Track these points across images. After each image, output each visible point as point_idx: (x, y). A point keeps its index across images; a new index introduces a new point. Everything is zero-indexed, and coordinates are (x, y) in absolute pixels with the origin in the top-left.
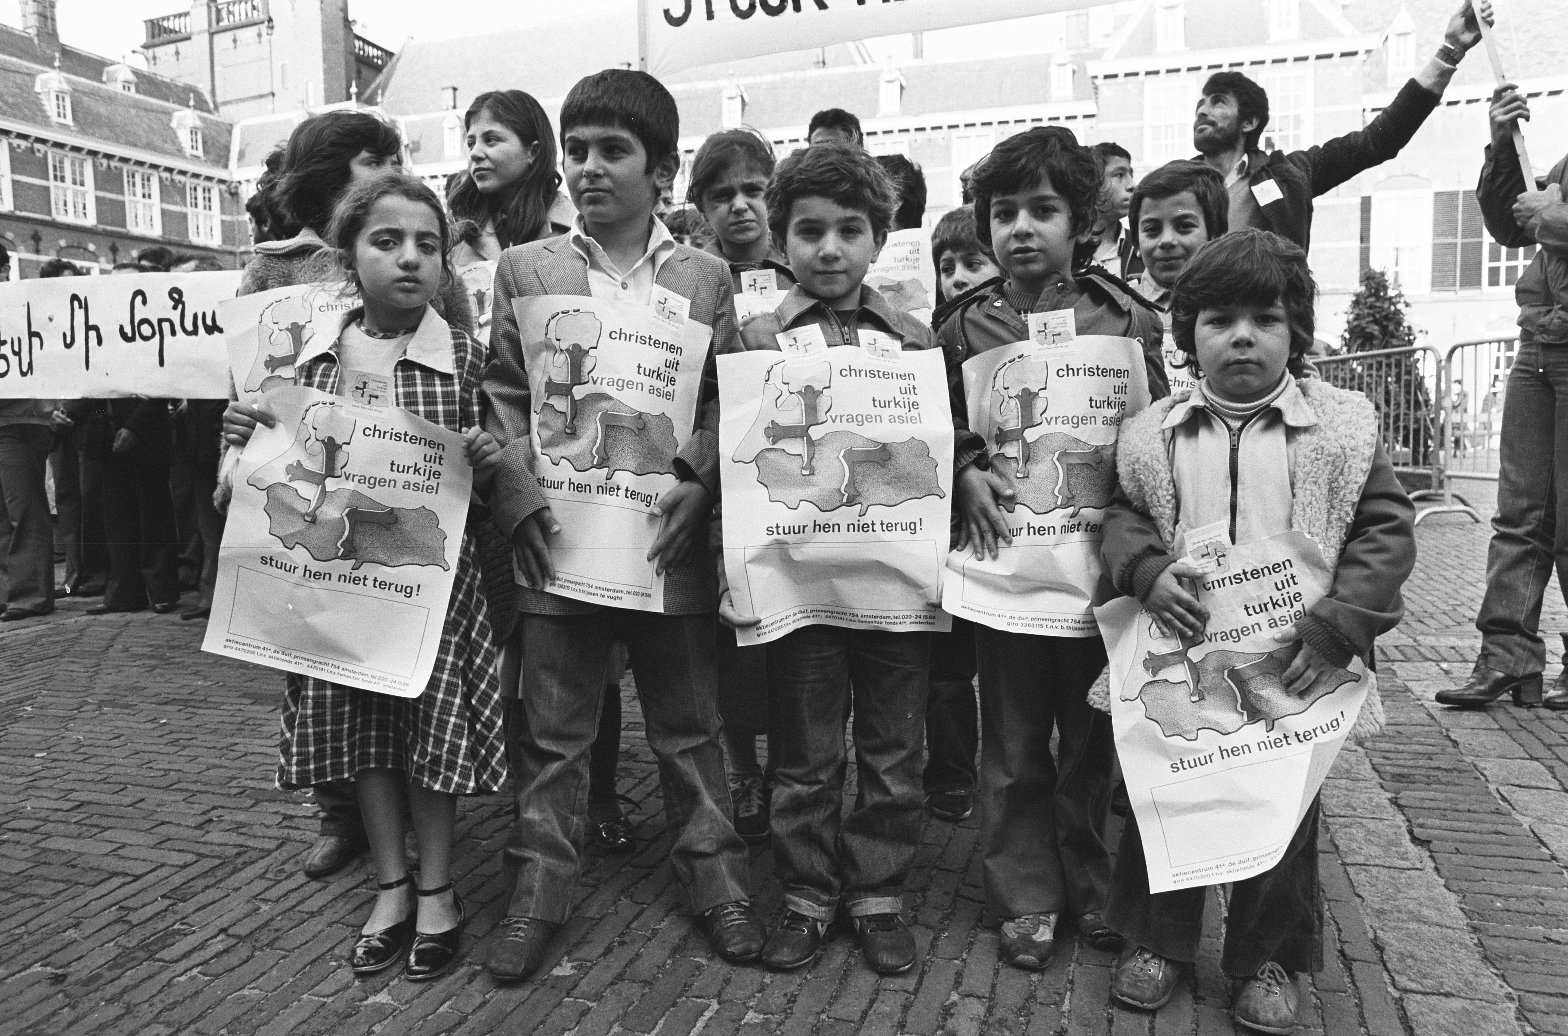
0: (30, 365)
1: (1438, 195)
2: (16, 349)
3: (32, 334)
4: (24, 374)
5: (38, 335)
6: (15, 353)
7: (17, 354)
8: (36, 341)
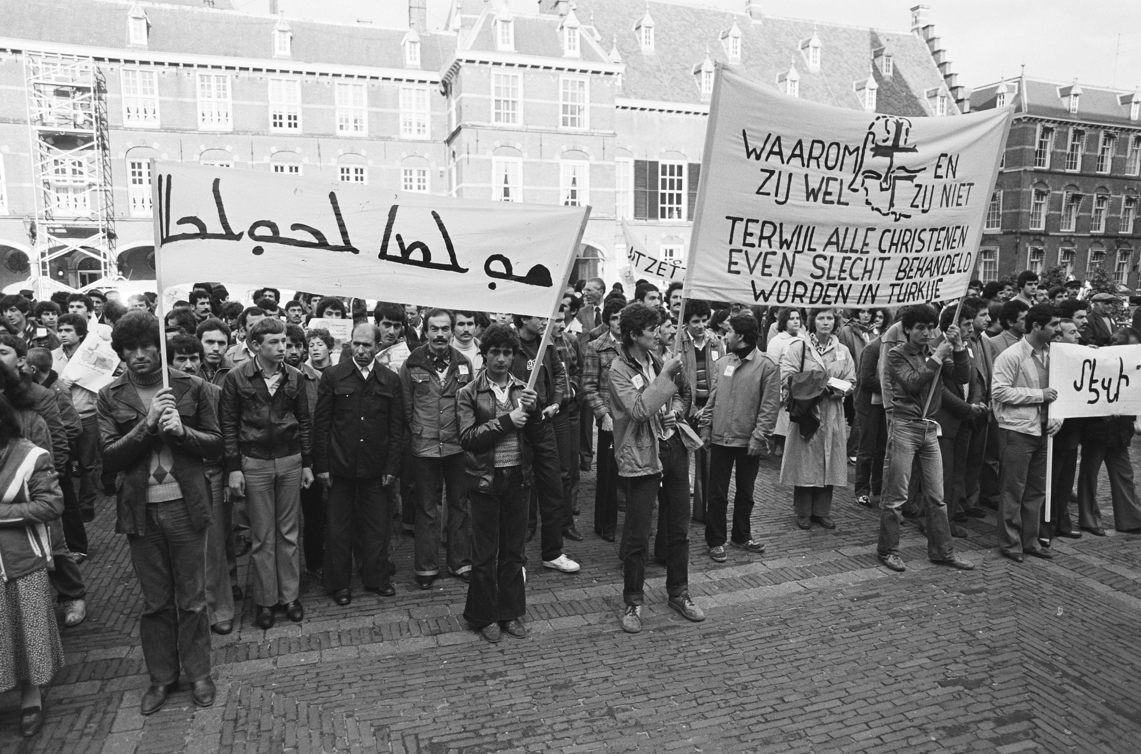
0: (1116, 396)
1: (636, 162)
2: (1106, 385)
3: (1121, 376)
4: (1110, 401)
5: (1126, 377)
6: (1104, 388)
7: (1108, 389)
8: (1123, 381)
